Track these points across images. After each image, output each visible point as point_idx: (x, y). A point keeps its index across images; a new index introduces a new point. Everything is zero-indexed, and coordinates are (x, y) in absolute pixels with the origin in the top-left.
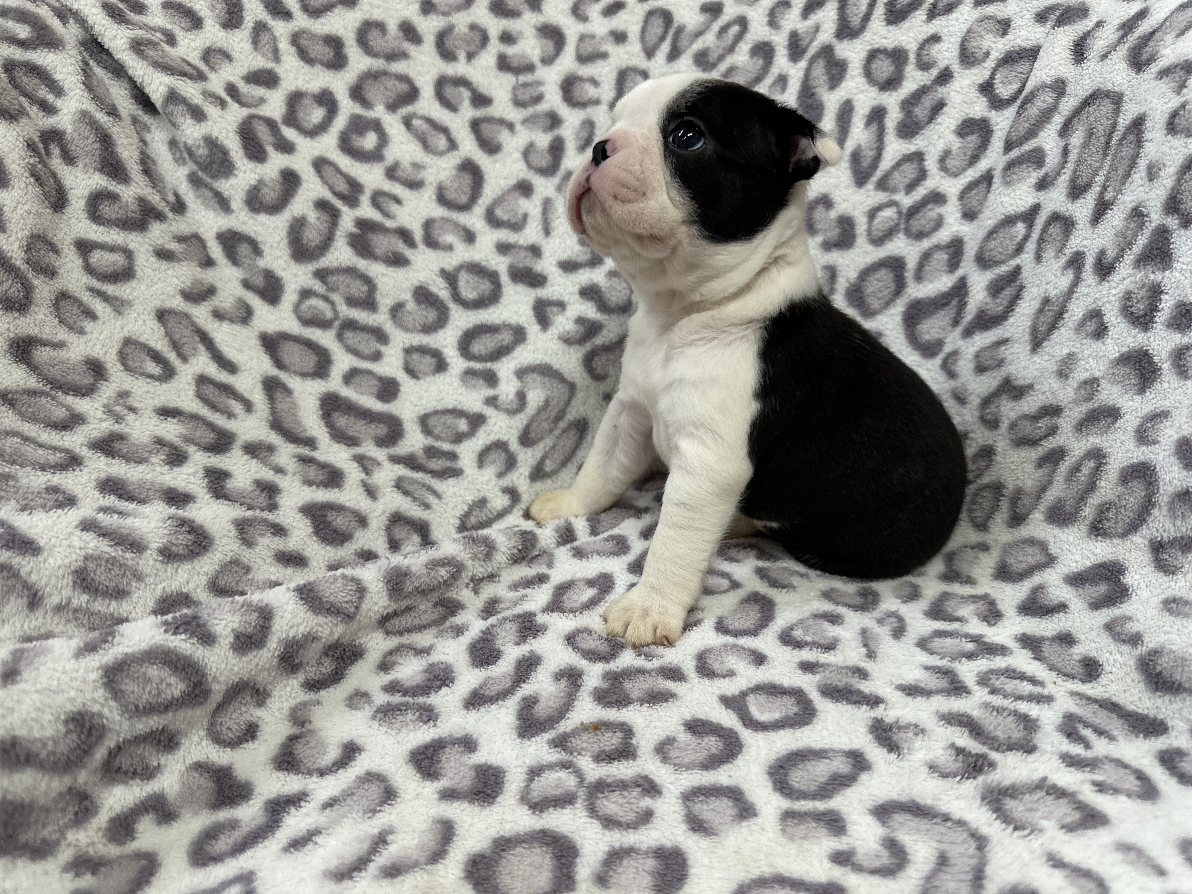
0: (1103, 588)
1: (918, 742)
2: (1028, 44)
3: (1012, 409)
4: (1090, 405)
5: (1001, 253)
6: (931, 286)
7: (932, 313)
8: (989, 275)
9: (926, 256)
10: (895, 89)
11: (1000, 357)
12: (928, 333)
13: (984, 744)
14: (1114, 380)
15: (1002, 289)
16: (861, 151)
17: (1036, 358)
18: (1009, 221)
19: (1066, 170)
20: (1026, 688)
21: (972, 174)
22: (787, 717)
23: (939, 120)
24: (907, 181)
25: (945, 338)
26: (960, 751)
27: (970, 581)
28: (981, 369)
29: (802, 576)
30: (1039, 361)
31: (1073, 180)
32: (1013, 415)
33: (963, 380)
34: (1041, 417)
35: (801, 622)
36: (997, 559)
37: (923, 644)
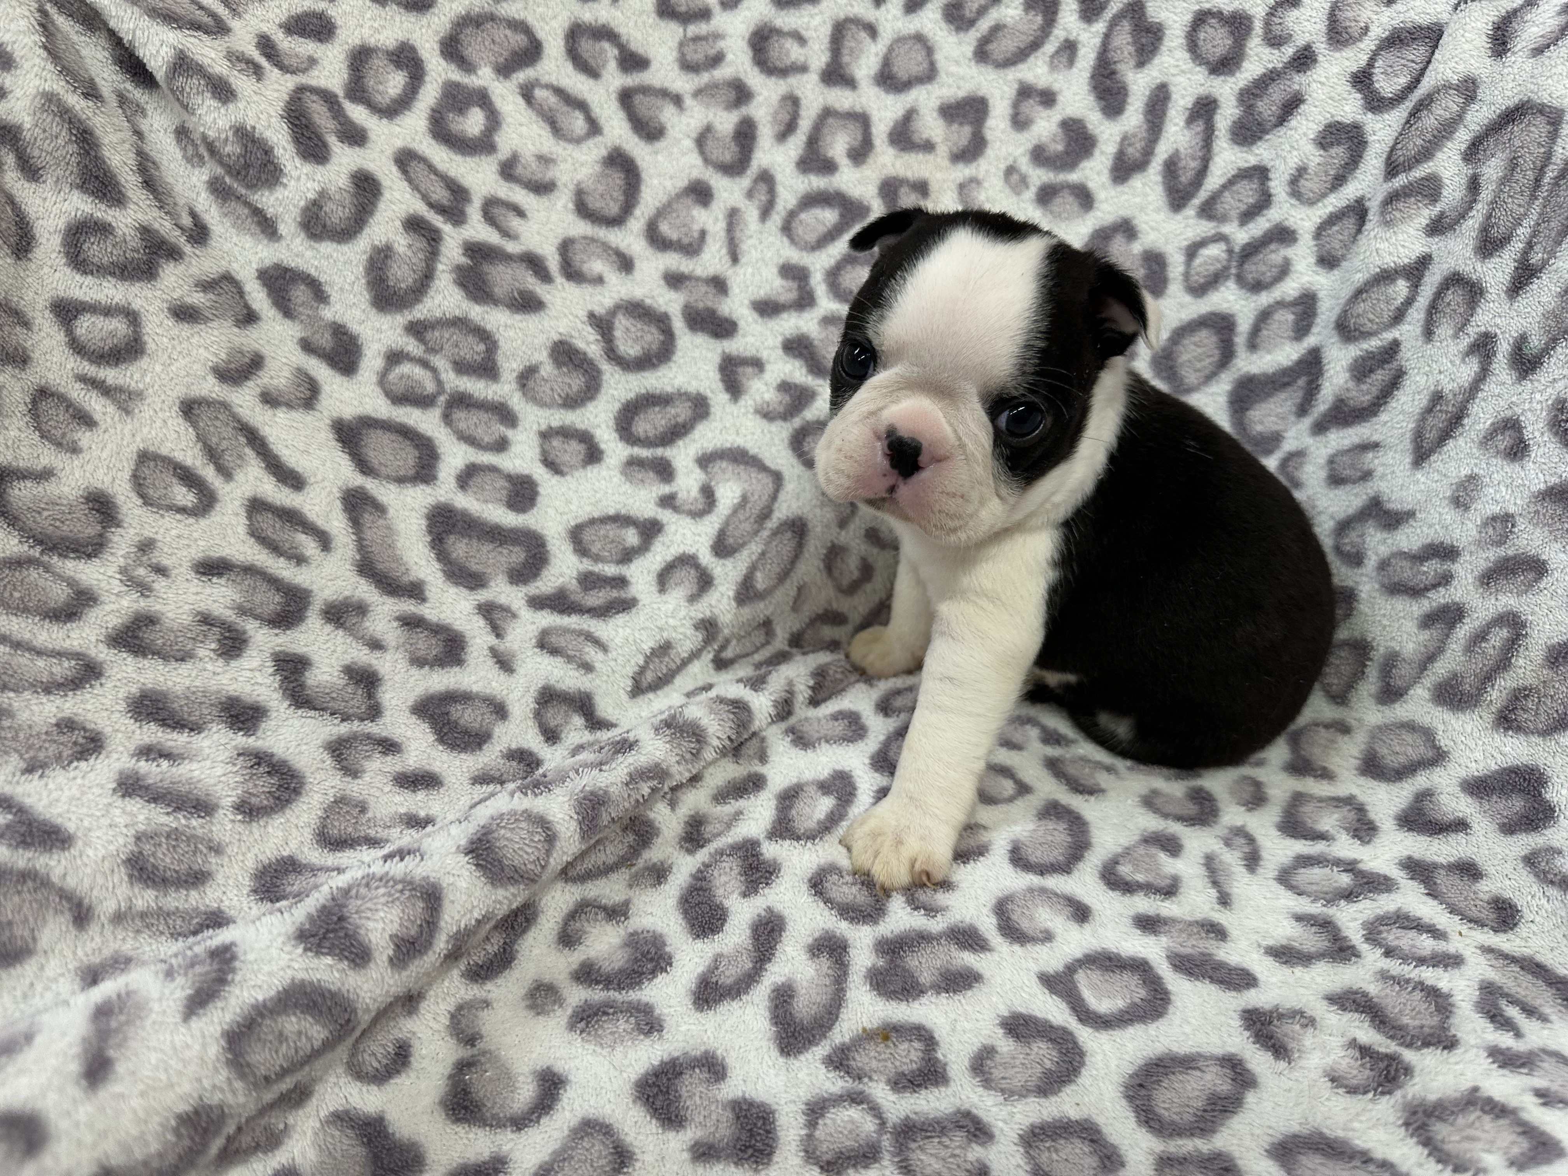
0: (1517, 804)
1: (1308, 1039)
2: (1424, 20)
3: (1384, 541)
4: (1501, 552)
5: (1370, 320)
6: (1268, 357)
7: (1269, 395)
8: (1354, 351)
9: (1264, 316)
10: (1231, 73)
11: (1366, 467)
12: (1262, 423)
13: (1392, 1037)
14: (1536, 518)
15: (1371, 371)
16: (1180, 159)
17: (1420, 476)
18: (1386, 277)
19: (1474, 212)
20: (1426, 944)
21: (1335, 202)
22: (1134, 1005)
23: (1293, 123)
24: (1243, 207)
25: (1286, 431)
26: (1365, 1051)
27: (1326, 775)
28: (1336, 480)
29: (1109, 769)
30: (1423, 479)
31: (1485, 229)
32: (1384, 550)
33: (1310, 492)
34: (1427, 559)
35: (1127, 852)
36: (1363, 747)
37: (1285, 878)
